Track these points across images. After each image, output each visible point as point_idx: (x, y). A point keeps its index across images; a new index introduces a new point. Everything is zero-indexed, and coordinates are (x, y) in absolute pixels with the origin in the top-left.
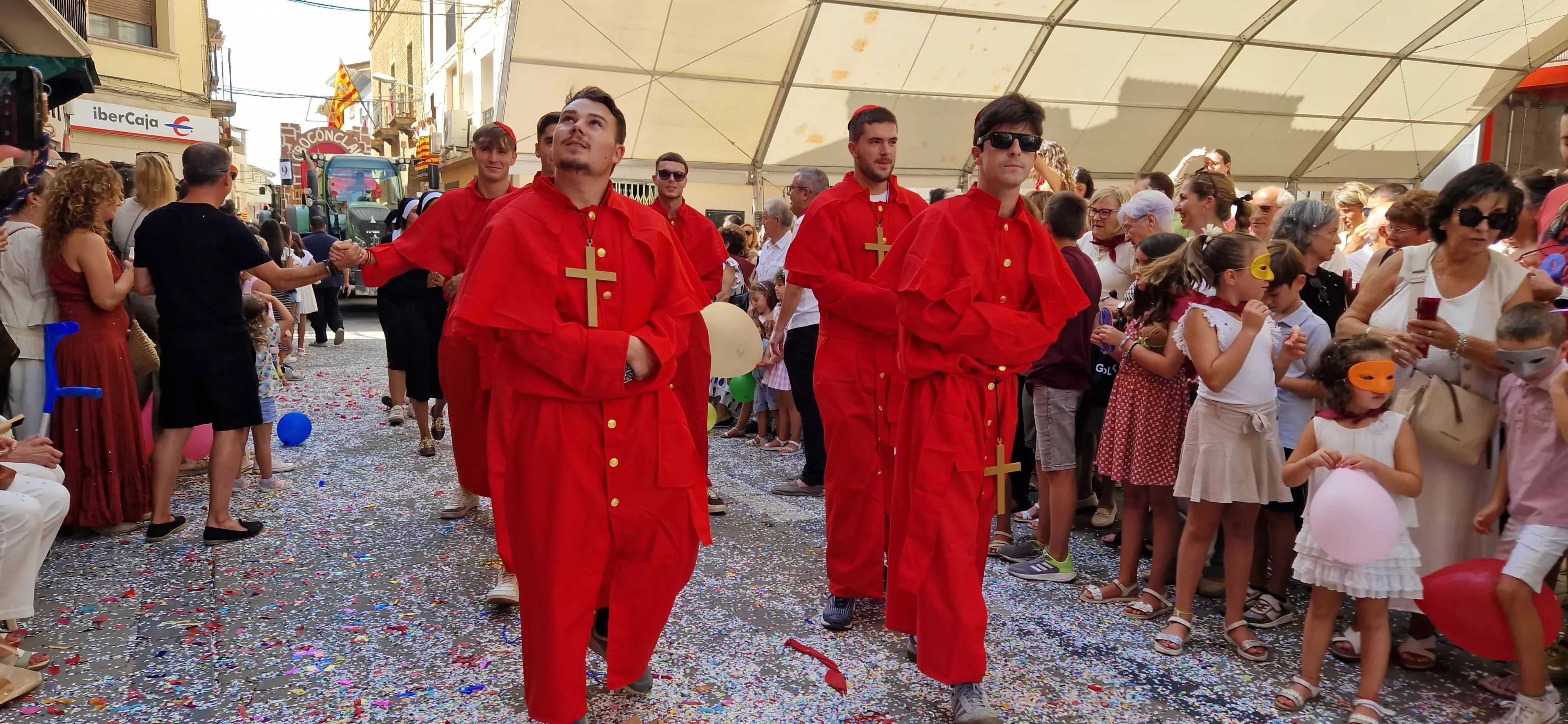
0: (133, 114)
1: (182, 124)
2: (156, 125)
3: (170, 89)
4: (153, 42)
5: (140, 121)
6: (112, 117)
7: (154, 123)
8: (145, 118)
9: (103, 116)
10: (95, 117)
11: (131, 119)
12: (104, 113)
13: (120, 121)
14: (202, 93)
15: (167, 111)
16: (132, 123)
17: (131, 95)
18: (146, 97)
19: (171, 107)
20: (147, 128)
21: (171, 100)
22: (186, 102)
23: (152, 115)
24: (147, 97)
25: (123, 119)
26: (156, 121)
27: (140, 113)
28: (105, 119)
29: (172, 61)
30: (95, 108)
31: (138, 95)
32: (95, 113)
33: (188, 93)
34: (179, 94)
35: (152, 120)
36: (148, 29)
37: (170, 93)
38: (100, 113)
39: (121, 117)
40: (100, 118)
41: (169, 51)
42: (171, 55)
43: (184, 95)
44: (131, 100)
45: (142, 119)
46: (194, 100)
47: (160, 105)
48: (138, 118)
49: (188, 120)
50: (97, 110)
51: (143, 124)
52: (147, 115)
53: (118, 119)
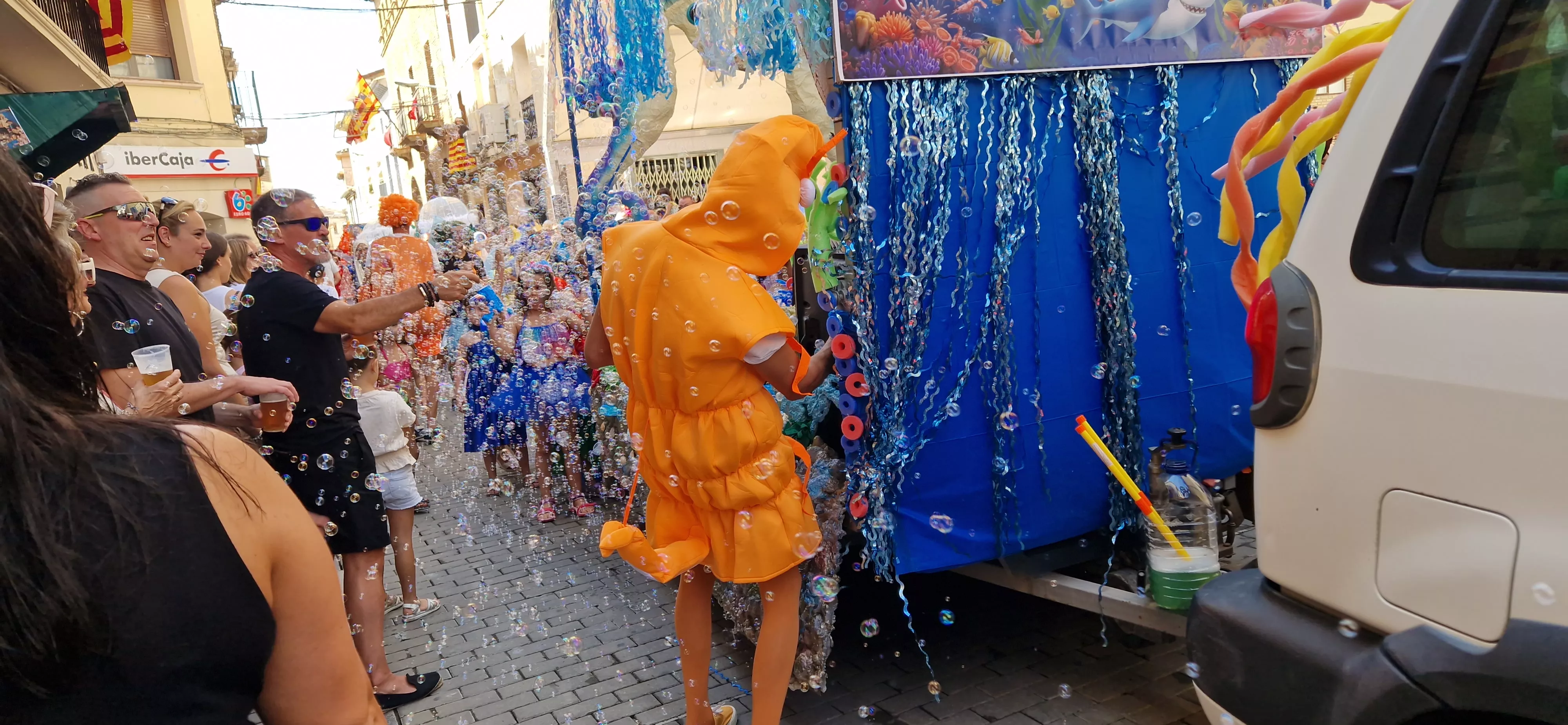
0: (166, 155)
1: (218, 157)
3: (200, 122)
4: (174, 74)
5: (174, 161)
6: (145, 160)
7: (189, 161)
8: (179, 156)
9: (136, 160)
10: (128, 163)
11: (166, 159)
12: (137, 157)
13: (154, 163)
14: (230, 122)
15: (200, 146)
16: (167, 164)
17: (161, 133)
18: (176, 135)
19: (203, 141)
20: (183, 167)
21: (203, 134)
22: (219, 134)
23: (187, 152)
24: (178, 134)
25: (157, 161)
26: (191, 158)
27: (173, 152)
28: (138, 163)
29: (197, 92)
30: (126, 153)
31: (168, 133)
32: (127, 158)
33: (219, 124)
34: (209, 126)
35: (186, 158)
36: (168, 61)
37: (201, 127)
38: (132, 158)
39: (154, 158)
40: (133, 163)
41: (192, 81)
42: (196, 87)
43: (215, 127)
44: (162, 139)
45: (176, 158)
46: (226, 130)
47: (192, 140)
48: (172, 158)
49: (223, 153)
50: (129, 155)
51: (177, 163)
52: (180, 154)
53: (151, 161)
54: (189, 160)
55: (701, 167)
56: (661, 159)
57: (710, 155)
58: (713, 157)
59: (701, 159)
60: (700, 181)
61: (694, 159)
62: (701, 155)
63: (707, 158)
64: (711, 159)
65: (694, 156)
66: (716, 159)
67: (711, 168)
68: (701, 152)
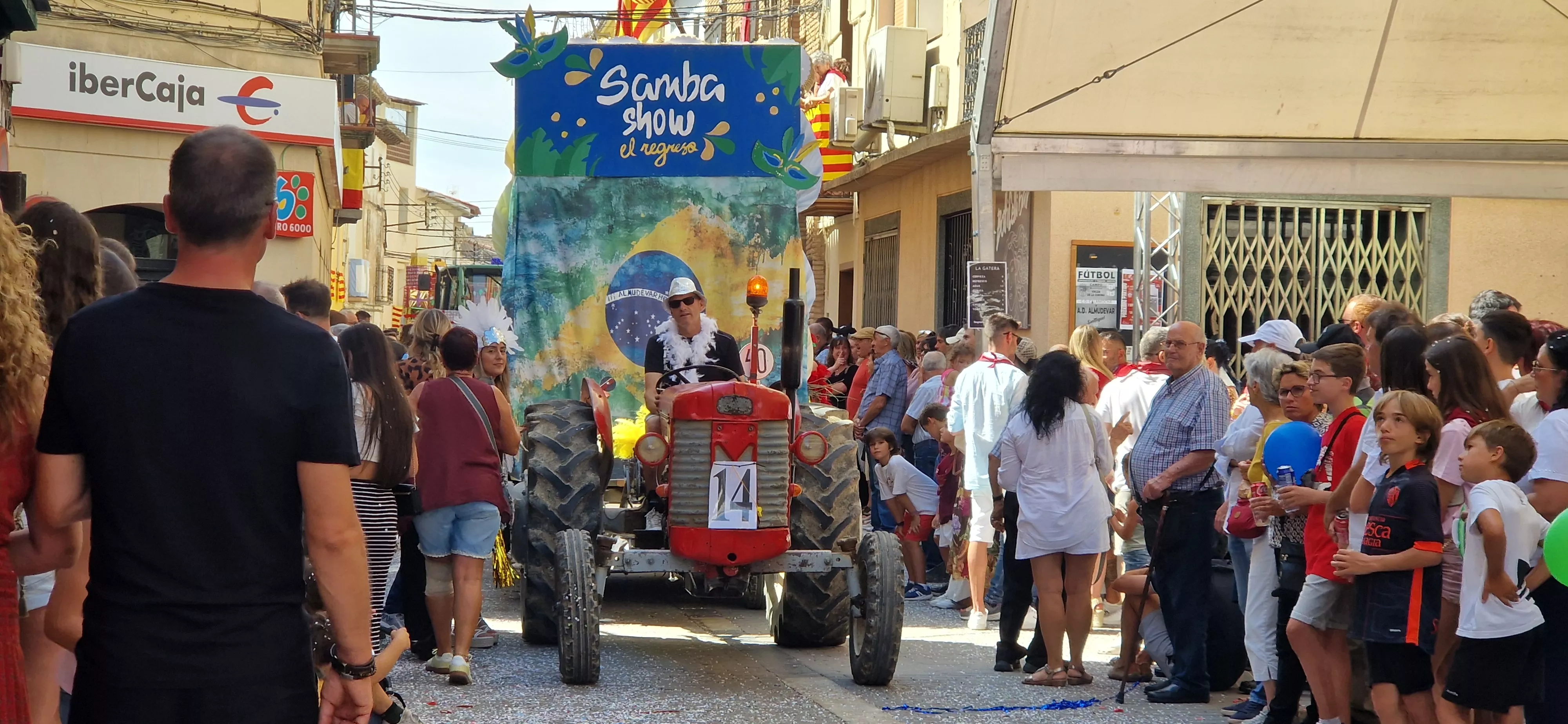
0: (152, 77)
1: (256, 94)
2: (201, 102)
3: (236, 12)
5: (166, 93)
6: (108, 85)
7: (196, 96)
8: (177, 83)
9: (89, 84)
10: (72, 88)
12: (92, 77)
13: (125, 94)
14: (304, 18)
15: (226, 65)
17: (151, 30)
18: (183, 36)
19: (234, 56)
20: (181, 109)
21: (235, 39)
22: (269, 42)
23: (195, 76)
24: (186, 34)
25: (132, 89)
26: (201, 91)
27: (167, 73)
28: (92, 91)
30: (73, 65)
31: (166, 31)
32: (73, 76)
33: (275, 21)
34: (253, 24)
35: (192, 89)
37: (237, 23)
38: (84, 77)
39: (127, 83)
40: (83, 89)
43: (266, 26)
44: (150, 43)
45: (171, 87)
46: (287, 36)
47: (211, 52)
48: (162, 86)
49: (269, 85)
50: (77, 71)
51: (171, 99)
52: (181, 78)
53: (120, 90)
54: (196, 94)
55: (1383, 238)
56: (1278, 205)
57: (1410, 209)
58: (1418, 216)
59: (1384, 217)
60: (1373, 273)
61: (1367, 216)
62: (1386, 206)
63: (1402, 217)
64: (1411, 221)
65: (1367, 207)
66: (1427, 220)
67: (1408, 245)
68: (1387, 199)
